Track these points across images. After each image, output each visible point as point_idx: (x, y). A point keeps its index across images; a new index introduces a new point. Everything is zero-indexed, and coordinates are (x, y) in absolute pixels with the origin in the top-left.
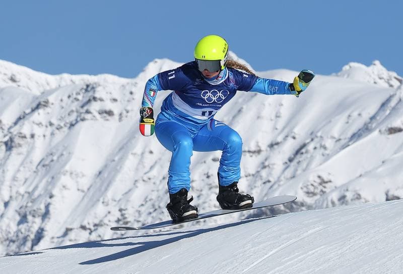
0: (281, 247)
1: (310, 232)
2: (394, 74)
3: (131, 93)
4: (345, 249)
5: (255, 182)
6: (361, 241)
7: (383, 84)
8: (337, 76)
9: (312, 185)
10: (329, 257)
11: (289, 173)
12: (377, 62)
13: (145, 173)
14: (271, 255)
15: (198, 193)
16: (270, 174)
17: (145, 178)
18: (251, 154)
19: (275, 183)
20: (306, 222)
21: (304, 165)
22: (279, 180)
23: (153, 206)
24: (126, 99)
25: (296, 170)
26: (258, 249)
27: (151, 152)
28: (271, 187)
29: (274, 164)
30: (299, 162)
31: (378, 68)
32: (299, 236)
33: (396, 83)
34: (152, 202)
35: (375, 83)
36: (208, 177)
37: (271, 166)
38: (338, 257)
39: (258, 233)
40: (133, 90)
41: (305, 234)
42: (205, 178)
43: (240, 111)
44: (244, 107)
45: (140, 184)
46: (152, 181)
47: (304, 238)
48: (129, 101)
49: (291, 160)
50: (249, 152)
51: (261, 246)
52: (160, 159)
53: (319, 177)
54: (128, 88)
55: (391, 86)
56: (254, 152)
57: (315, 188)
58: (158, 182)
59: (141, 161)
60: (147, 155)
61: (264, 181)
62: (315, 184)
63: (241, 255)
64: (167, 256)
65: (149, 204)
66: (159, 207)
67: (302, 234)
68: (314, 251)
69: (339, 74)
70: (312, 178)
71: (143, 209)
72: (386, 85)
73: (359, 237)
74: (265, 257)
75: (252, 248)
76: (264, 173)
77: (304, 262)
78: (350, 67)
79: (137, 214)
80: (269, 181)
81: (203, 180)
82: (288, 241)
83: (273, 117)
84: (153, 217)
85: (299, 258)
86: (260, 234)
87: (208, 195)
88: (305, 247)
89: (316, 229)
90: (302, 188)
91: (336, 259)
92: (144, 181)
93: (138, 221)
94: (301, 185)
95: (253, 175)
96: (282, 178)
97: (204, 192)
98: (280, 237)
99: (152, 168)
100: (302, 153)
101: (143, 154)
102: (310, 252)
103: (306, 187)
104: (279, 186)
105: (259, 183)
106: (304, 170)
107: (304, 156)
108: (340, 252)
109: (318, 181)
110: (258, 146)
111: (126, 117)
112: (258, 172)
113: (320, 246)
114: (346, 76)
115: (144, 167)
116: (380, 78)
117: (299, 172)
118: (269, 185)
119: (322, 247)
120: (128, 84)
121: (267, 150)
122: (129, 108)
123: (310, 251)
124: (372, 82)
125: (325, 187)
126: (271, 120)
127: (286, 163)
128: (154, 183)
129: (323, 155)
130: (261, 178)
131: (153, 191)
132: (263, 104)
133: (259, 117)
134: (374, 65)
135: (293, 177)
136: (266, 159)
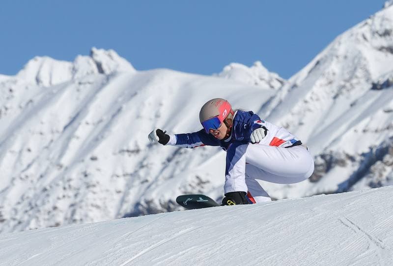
0: (151, 247)
1: (180, 233)
2: (276, 76)
3: (11, 91)
4: (216, 250)
5: (133, 181)
6: (231, 243)
7: (264, 86)
8: (218, 76)
9: (190, 185)
10: (199, 258)
11: (167, 173)
12: (259, 64)
13: (23, 171)
14: (140, 256)
15: (75, 192)
16: (148, 174)
17: (23, 176)
18: (130, 153)
19: (153, 183)
20: (178, 222)
21: (182, 165)
22: (156, 179)
23: (30, 204)
24: (6, 96)
25: (174, 170)
26: (129, 249)
27: (29, 150)
28: (149, 187)
29: (152, 164)
30: (177, 163)
31: (259, 69)
32: (170, 236)
33: (277, 85)
34: (29, 200)
35: (256, 84)
36: (86, 176)
37: (149, 166)
38: (209, 258)
39: (129, 233)
40: (13, 87)
41: (176, 235)
42: (82, 176)
43: (119, 110)
44: (124, 106)
45: (18, 183)
46: (30, 179)
47: (175, 238)
48: (8, 98)
49: (169, 160)
50: (128, 151)
51: (131, 246)
52: (38, 157)
53: (198, 177)
54: (8, 86)
55: (272, 87)
56: (133, 152)
57: (193, 188)
58: (35, 180)
59: (19, 160)
60: (25, 153)
61: (142, 180)
62: (194, 185)
63: (111, 254)
64: (37, 255)
65: (26, 202)
66: (36, 205)
67: (174, 234)
68: (184, 252)
69: (220, 74)
70: (190, 178)
71: (19, 207)
72: (267, 87)
73: (230, 239)
74: (135, 257)
75: (123, 247)
76: (142, 173)
77: (174, 262)
78: (232, 68)
79: (13, 212)
80: (147, 181)
81: (81, 179)
82: (159, 241)
83: (153, 117)
84: (29, 216)
85: (170, 258)
86: (131, 233)
87: (85, 194)
88: (176, 248)
89: (187, 229)
90: (180, 188)
91: (206, 260)
92: (21, 179)
93: (14, 219)
94: (179, 185)
95: (131, 175)
96: (160, 178)
97: (82, 191)
98: (151, 237)
99: (29, 166)
100: (181, 154)
101: (21, 152)
102: (181, 253)
103: (185, 187)
104: (157, 186)
105: (137, 183)
106: (183, 170)
107: (182, 157)
108: (210, 253)
109: (197, 181)
110: (136, 145)
111: (5, 114)
112: (136, 172)
113: (191, 247)
114: (227, 77)
115: (22, 164)
116: (262, 79)
117: (177, 172)
118: (146, 185)
119: (192, 248)
120: (8, 81)
121: (145, 150)
122: (8, 105)
123: (181, 251)
124: (253, 83)
125: (202, 187)
126: (151, 119)
127: (164, 163)
128: (32, 181)
129: (202, 155)
130: (139, 177)
131: (30, 189)
132: (143, 104)
133: (138, 117)
134: (256, 65)
135: (172, 177)
136: (145, 159)
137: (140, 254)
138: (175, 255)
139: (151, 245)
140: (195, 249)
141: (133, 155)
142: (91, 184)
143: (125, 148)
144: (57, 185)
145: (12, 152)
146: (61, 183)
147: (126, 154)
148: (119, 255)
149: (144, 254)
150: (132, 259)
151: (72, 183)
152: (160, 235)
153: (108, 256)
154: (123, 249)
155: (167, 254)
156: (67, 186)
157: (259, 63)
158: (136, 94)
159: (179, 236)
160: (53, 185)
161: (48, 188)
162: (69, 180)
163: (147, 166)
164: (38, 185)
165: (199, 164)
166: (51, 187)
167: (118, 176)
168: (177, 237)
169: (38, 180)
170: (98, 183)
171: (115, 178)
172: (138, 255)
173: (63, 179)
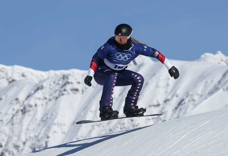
4: (224, 131)
5: (158, 121)
10: (215, 137)
11: (175, 116)
16: (166, 117)
18: (154, 107)
20: (201, 119)
21: (183, 111)
25: (179, 114)
29: (167, 111)
30: (181, 109)
31: (220, 55)
32: (198, 127)
35: (219, 63)
36: (132, 121)
37: (166, 113)
42: (130, 121)
43: (147, 84)
44: (149, 82)
45: (96, 128)
49: (176, 108)
50: (153, 106)
51: (177, 134)
56: (156, 106)
58: (105, 126)
63: (167, 139)
67: (200, 125)
69: (200, 60)
72: (225, 64)
74: (180, 139)
78: (205, 56)
80: (165, 121)
81: (130, 123)
82: (192, 130)
83: (165, 85)
85: (199, 138)
86: (176, 127)
88: (202, 133)
89: (207, 122)
91: (219, 137)
92: (98, 125)
95: (156, 118)
98: (187, 128)
100: (182, 104)
101: (96, 111)
105: (160, 122)
106: (184, 113)
107: (183, 106)
108: (221, 133)
110: (158, 102)
111: (86, 91)
113: (210, 131)
114: (203, 61)
115: (97, 118)
116: (222, 61)
117: (181, 114)
121: (163, 104)
124: (217, 62)
126: (164, 87)
127: (173, 110)
128: (103, 126)
129: (194, 104)
130: (161, 119)
131: (103, 130)
132: (159, 79)
133: (157, 86)
134: (218, 53)
135: (178, 117)
136: (163, 109)
137: (183, 137)
138: (202, 137)
139: (188, 133)
140: (212, 132)
141: (156, 108)
142: (135, 125)
143: (152, 104)
144: (117, 127)
145: (91, 111)
146: (119, 126)
147: (153, 107)
148: (171, 139)
149: (185, 137)
150: (179, 141)
151: (125, 125)
152: (192, 127)
153: (165, 140)
154: (173, 136)
155: (197, 136)
156: (122, 127)
157: (219, 52)
158: (155, 74)
159: (202, 126)
160: (115, 127)
161: (112, 129)
162: (124, 124)
163: (164, 113)
164: (107, 128)
165: (192, 109)
166: (114, 128)
167: (149, 120)
168: (201, 127)
169: (107, 125)
170: (139, 124)
171: (148, 121)
172: (182, 138)
173: (120, 123)
